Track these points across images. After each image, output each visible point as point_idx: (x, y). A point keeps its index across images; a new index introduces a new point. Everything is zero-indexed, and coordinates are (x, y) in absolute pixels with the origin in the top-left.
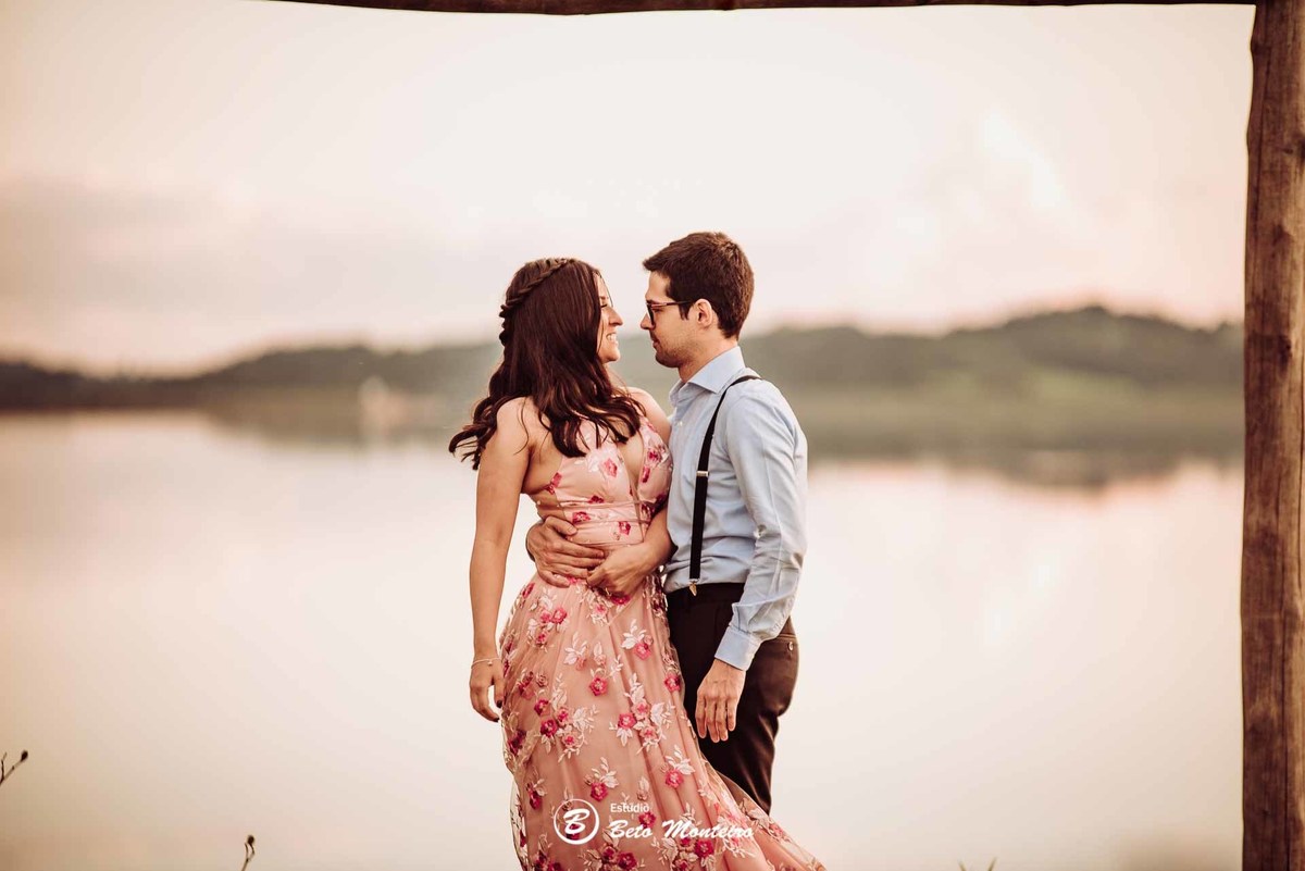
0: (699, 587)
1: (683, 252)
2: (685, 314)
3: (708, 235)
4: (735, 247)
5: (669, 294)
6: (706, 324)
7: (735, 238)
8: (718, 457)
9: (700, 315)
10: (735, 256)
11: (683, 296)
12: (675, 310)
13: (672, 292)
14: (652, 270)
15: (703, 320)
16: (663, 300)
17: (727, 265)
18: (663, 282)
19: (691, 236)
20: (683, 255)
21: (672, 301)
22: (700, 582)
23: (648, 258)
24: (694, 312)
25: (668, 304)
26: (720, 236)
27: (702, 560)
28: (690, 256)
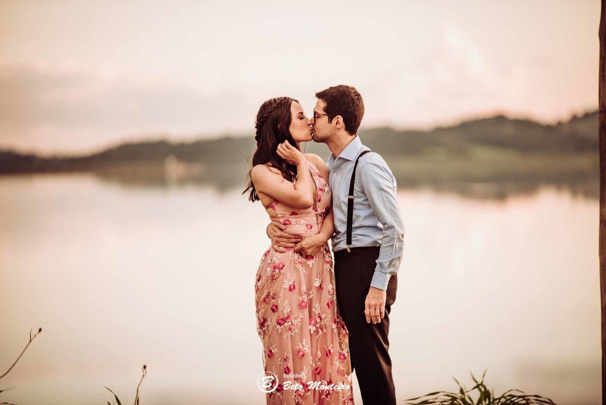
0: (351, 249)
1: (335, 92)
2: (330, 121)
3: (347, 87)
4: (359, 95)
5: (324, 110)
6: (339, 127)
7: (359, 91)
8: (358, 191)
9: (337, 123)
10: (358, 98)
11: (331, 112)
12: (326, 118)
13: (326, 110)
14: (319, 98)
15: (338, 125)
16: (321, 112)
17: (354, 103)
18: (323, 104)
19: (340, 86)
20: (335, 94)
21: (325, 113)
22: (352, 246)
23: (318, 92)
24: (334, 121)
25: (324, 115)
26: (353, 88)
27: (352, 236)
28: (338, 95)
